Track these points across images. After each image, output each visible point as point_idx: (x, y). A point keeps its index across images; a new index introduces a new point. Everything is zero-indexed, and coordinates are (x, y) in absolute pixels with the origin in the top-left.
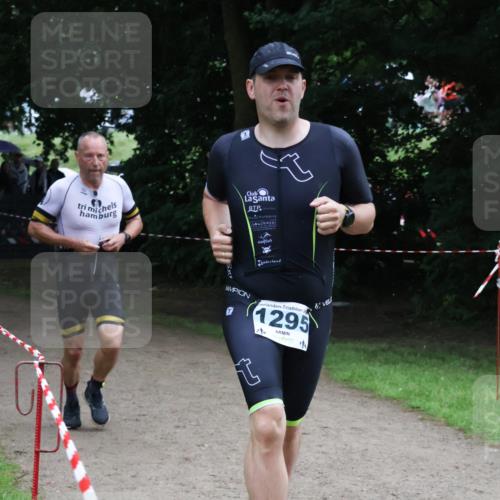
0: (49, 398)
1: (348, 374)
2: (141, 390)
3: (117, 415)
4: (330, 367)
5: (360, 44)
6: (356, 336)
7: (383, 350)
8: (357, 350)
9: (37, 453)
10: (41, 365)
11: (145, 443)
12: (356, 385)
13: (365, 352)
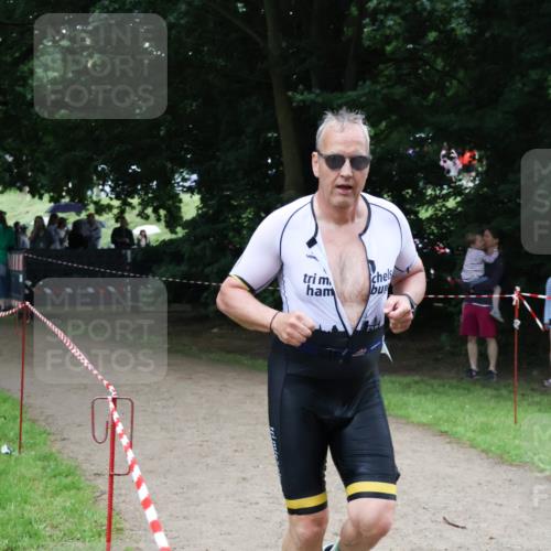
0: (119, 429)
2: (204, 419)
7: (417, 383)
8: (393, 383)
9: (111, 476)
10: (114, 400)
11: (208, 465)
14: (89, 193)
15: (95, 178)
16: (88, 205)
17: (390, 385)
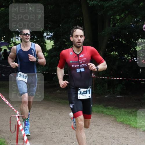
0: (21, 128)
1: (122, 119)
2: (53, 124)
3: (45, 133)
4: (116, 117)
5: (127, 12)
6: (125, 107)
7: (134, 112)
8: (125, 111)
10: (18, 117)
11: (54, 141)
12: (124, 123)
13: (127, 112)
14: (12, 39)
15: (14, 34)
16: (11, 43)
17: (124, 113)
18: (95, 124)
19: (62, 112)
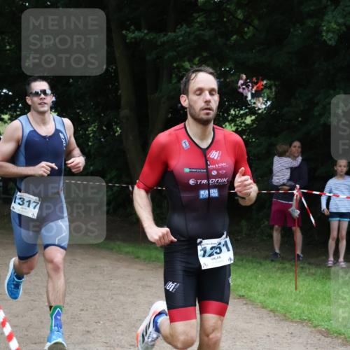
18: (143, 283)
19: (76, 260)
